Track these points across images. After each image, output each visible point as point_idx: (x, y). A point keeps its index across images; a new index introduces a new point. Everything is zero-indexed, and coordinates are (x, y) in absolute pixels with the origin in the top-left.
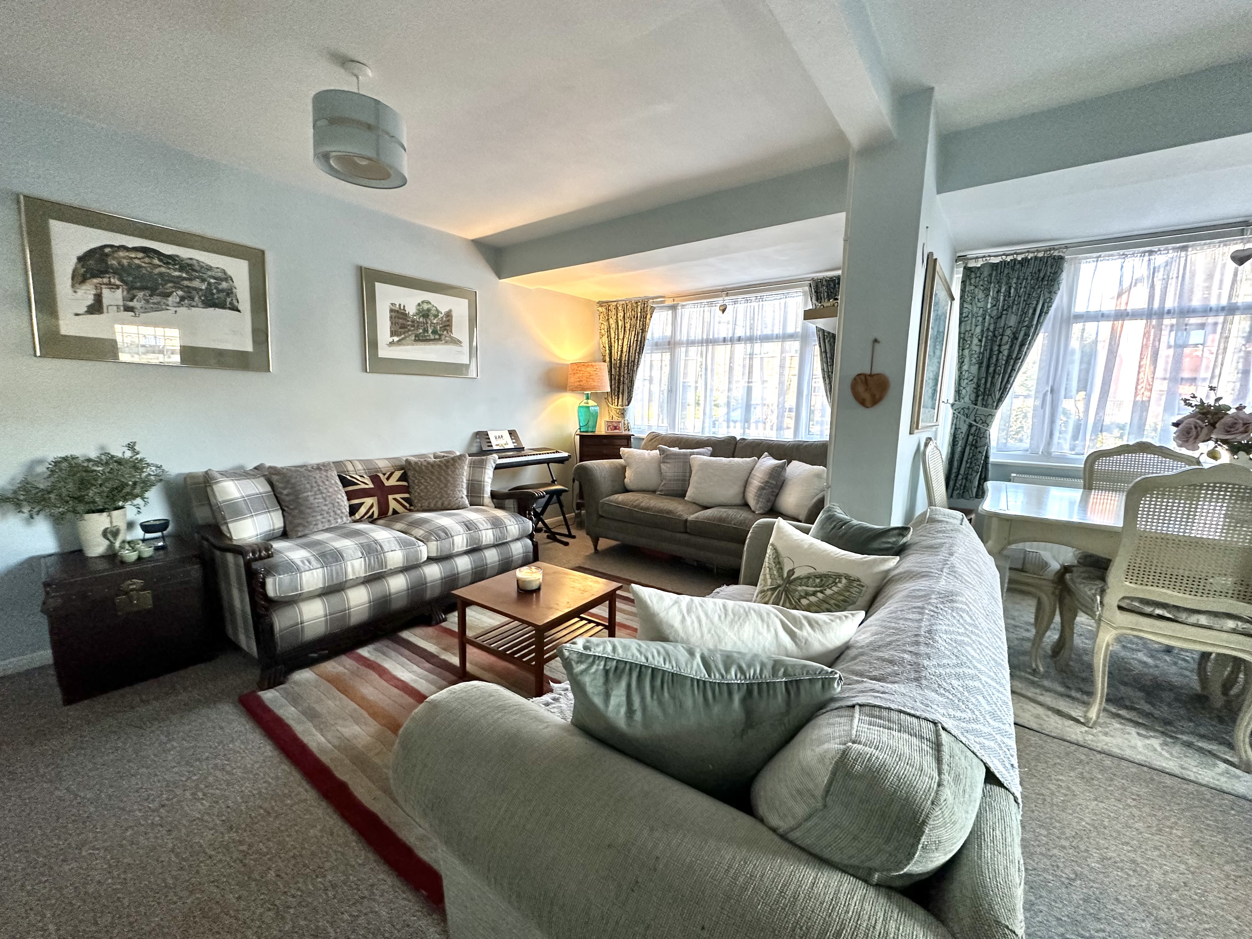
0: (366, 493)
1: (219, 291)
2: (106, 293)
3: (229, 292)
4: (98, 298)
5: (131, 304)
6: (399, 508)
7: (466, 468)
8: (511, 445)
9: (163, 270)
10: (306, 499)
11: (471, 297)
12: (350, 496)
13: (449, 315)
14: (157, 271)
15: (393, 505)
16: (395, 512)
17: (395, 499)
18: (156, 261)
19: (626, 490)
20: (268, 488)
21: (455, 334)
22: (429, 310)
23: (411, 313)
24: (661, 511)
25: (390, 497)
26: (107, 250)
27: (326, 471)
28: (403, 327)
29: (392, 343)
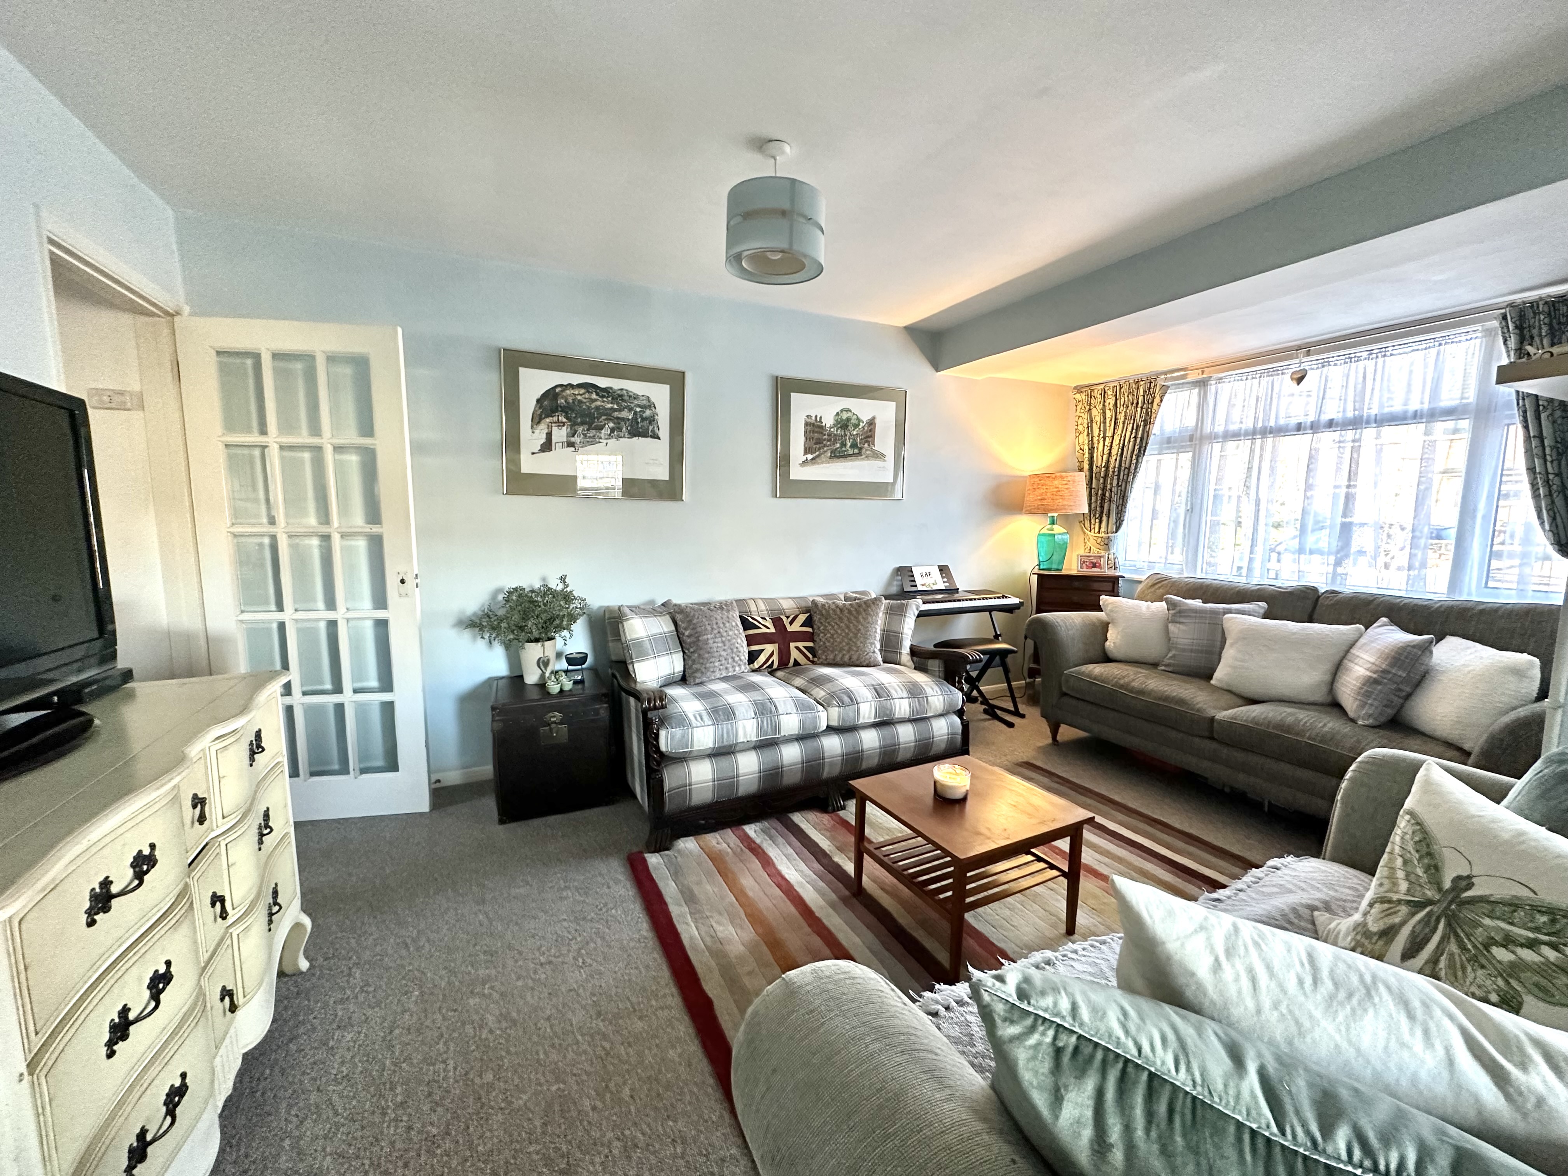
0: (766, 639)
1: (643, 419)
2: (555, 430)
3: (652, 420)
4: (549, 435)
5: (573, 439)
6: (801, 659)
7: (881, 614)
8: (941, 586)
9: (599, 403)
10: (706, 642)
11: (900, 398)
12: (750, 640)
13: (872, 423)
14: (593, 406)
15: (795, 654)
16: (797, 663)
17: (797, 648)
18: (594, 396)
19: (1106, 658)
20: (673, 628)
21: (878, 447)
22: (848, 419)
23: (828, 426)
24: (1167, 699)
25: (792, 645)
26: (558, 390)
27: (728, 611)
28: (819, 442)
29: (805, 463)
